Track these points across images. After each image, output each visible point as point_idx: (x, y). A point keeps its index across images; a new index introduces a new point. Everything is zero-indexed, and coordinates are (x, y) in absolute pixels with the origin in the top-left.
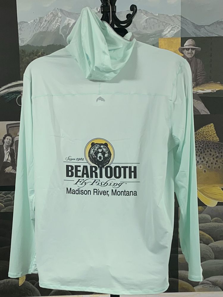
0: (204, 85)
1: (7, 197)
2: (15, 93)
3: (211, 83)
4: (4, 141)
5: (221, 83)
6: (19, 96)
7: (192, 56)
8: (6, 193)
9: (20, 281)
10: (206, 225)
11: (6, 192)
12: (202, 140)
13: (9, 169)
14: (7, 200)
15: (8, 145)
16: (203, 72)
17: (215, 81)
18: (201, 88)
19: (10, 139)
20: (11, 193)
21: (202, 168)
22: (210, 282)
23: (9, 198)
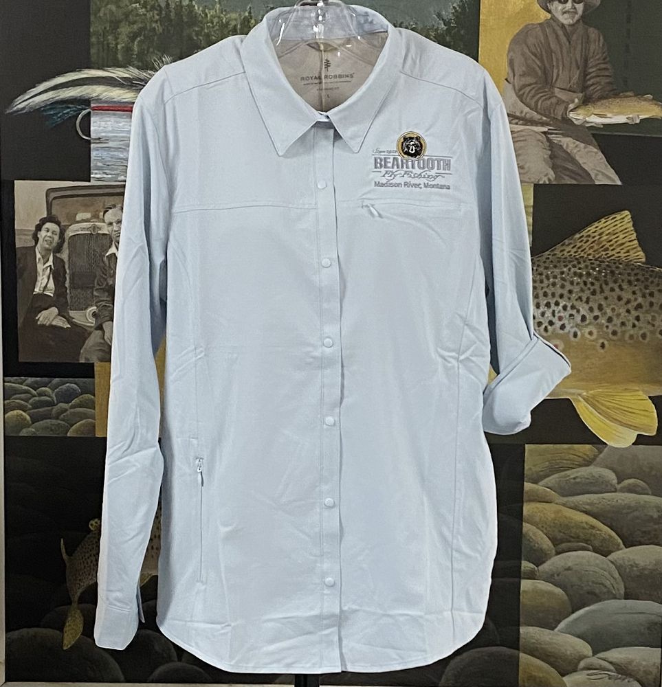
0: (605, 101)
1: (40, 395)
2: (72, 104)
3: (627, 97)
4: (39, 236)
5: (653, 99)
6: (84, 112)
7: (575, 21)
8: (36, 382)
9: (65, 635)
10: (604, 499)
11: (38, 379)
12: (597, 256)
13: (48, 317)
14: (39, 401)
15: (47, 246)
16: (603, 66)
17: (639, 94)
18: (596, 112)
19: (53, 232)
20: (50, 382)
21: (594, 337)
22: (611, 663)
23: (45, 395)
